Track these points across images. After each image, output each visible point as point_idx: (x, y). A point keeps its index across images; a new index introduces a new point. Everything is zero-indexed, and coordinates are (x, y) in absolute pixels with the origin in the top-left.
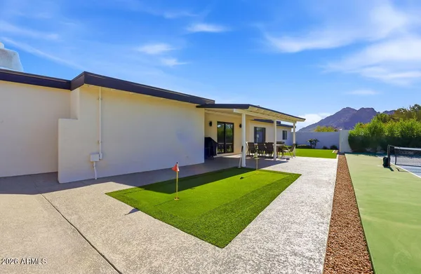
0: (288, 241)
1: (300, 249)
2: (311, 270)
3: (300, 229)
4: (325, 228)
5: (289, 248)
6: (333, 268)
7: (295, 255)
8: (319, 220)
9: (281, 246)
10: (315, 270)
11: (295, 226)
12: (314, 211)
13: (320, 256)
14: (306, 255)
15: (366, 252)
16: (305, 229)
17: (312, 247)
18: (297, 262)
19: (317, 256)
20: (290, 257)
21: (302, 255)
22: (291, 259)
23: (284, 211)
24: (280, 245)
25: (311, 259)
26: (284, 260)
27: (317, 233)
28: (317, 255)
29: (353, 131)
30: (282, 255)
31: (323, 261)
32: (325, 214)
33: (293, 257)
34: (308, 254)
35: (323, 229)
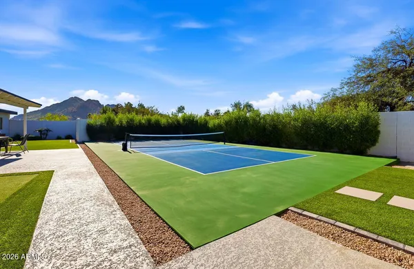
0: (97, 245)
1: (115, 244)
2: (138, 255)
3: (100, 226)
4: (119, 214)
5: (104, 251)
6: (148, 242)
7: (115, 252)
8: (109, 210)
9: (95, 253)
10: (141, 253)
11: (91, 226)
12: (98, 203)
13: (134, 239)
14: (125, 246)
15: (158, 218)
16: (105, 223)
17: (124, 236)
18: (122, 257)
19: (133, 241)
20: (112, 258)
21: (121, 248)
22: (114, 258)
23: (67, 217)
24: (93, 253)
25: (130, 246)
26: (109, 263)
27: (118, 222)
28: (132, 239)
29: (91, 121)
30: (103, 261)
31: (140, 241)
32: (110, 202)
33: (115, 255)
34: (125, 244)
35: (119, 216)
